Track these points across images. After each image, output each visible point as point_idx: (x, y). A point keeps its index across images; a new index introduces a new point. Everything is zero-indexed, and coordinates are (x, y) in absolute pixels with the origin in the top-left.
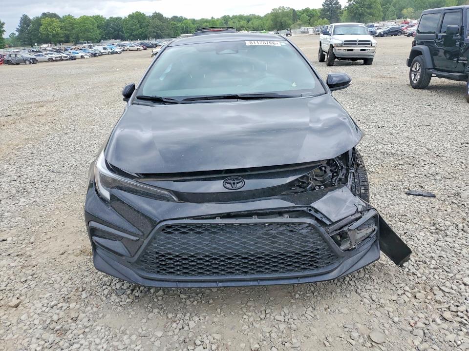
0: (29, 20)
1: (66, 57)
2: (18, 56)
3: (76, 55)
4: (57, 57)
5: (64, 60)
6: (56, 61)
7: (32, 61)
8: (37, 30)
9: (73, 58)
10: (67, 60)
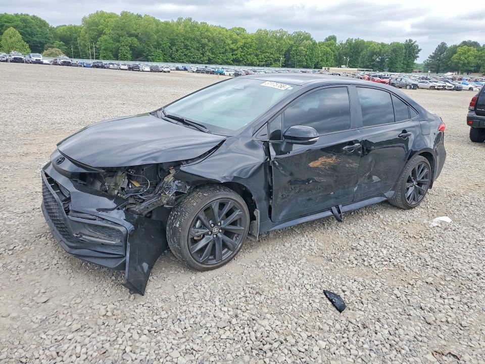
0: (446, 48)
1: (451, 87)
2: (403, 81)
3: (463, 86)
4: (440, 86)
5: (447, 89)
6: (438, 89)
7: (412, 87)
8: (449, 57)
9: (458, 89)
10: (450, 90)
